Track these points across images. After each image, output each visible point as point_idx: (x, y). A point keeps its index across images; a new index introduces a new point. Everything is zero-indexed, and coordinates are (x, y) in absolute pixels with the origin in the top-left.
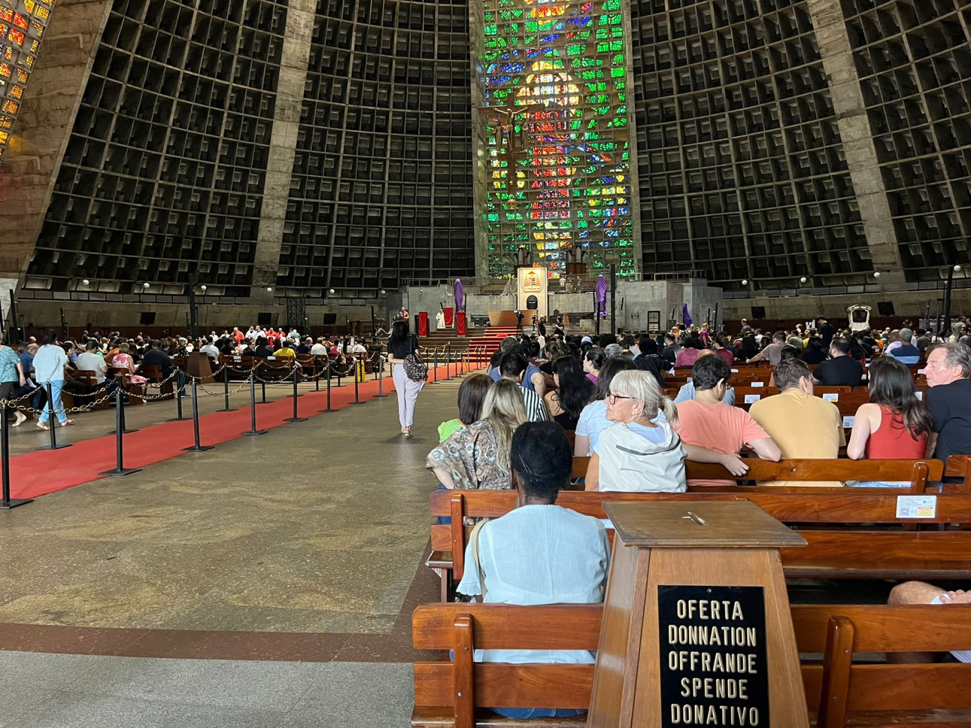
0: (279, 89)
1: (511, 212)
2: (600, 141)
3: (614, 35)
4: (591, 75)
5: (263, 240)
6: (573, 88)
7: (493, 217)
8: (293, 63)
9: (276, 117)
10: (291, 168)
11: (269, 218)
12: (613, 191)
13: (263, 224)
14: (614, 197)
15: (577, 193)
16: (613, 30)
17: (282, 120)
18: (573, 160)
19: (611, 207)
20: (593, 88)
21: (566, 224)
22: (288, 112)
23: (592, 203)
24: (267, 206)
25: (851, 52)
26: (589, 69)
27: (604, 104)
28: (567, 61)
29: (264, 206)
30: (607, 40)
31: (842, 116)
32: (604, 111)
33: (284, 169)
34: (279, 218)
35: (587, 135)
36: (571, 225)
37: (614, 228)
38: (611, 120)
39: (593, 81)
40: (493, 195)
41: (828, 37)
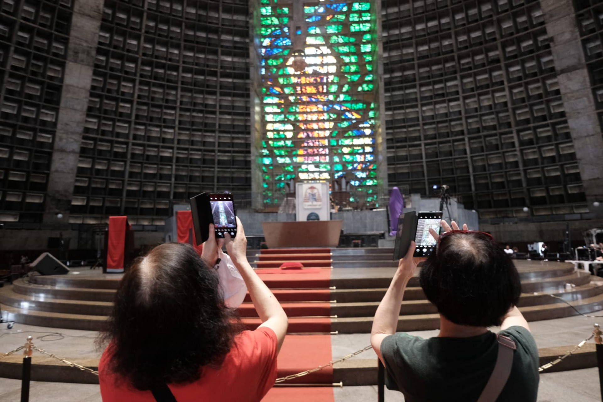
0: (73, 33)
1: (281, 156)
2: (352, 102)
3: (364, 19)
4: (345, 49)
5: (57, 171)
6: (332, 59)
7: (267, 161)
8: (87, 12)
9: (69, 58)
10: (85, 107)
11: (62, 151)
12: (361, 141)
13: (57, 157)
14: (363, 146)
15: (334, 143)
16: (363, 14)
17: (75, 61)
18: (330, 117)
19: (360, 154)
20: (347, 59)
21: (325, 167)
22: (81, 56)
23: (346, 150)
24: (61, 139)
25: (574, 15)
26: (344, 44)
27: (355, 73)
28: (327, 37)
29: (57, 139)
30: (358, 23)
31: (563, 71)
32: (356, 78)
33: (79, 107)
34: (73, 152)
35: (342, 97)
36: (329, 167)
37: (363, 170)
38: (361, 85)
39: (347, 54)
40: (267, 143)
41: (552, 4)
